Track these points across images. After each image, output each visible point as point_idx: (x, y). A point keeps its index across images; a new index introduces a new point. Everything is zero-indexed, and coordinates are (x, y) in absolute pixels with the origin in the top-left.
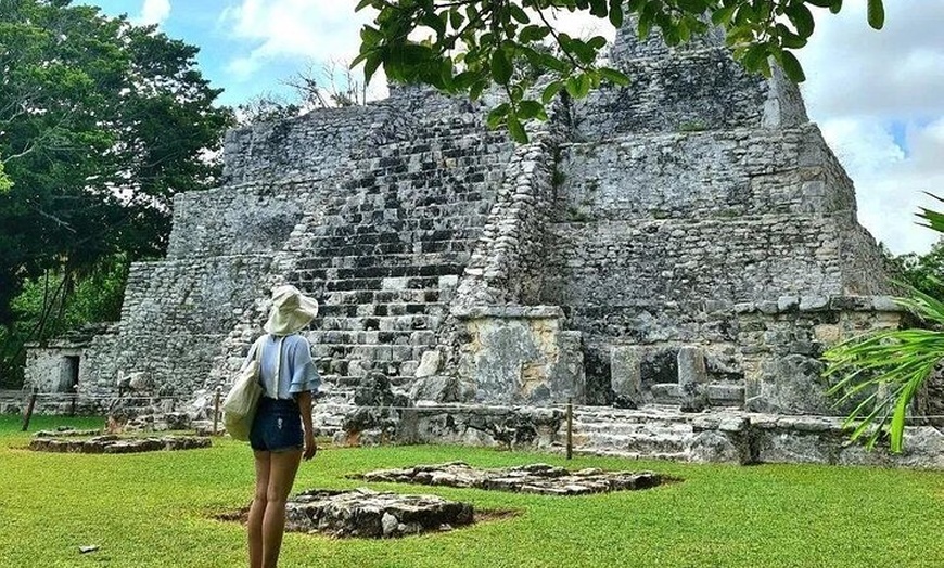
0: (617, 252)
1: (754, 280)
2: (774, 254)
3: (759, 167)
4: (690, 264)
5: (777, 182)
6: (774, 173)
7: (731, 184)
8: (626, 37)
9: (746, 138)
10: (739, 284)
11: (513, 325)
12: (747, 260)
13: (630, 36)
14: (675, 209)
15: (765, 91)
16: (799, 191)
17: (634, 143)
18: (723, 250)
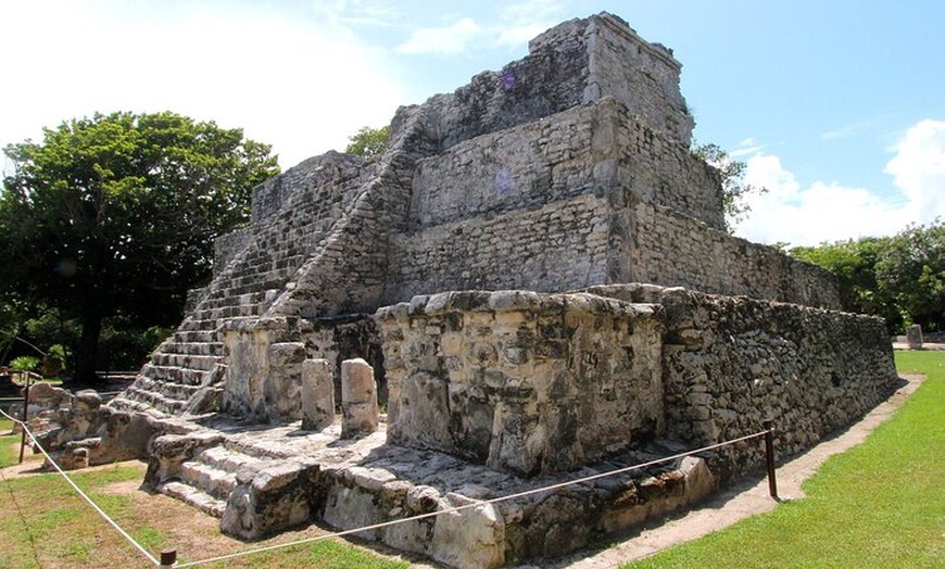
0: (434, 256)
1: (530, 274)
2: (550, 245)
3: (557, 154)
4: (484, 263)
5: (574, 168)
6: (571, 158)
7: (534, 177)
12: (526, 254)
15: (586, 77)
18: (510, 245)
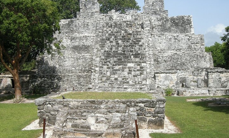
0: (168, 58)
1: (195, 64)
2: (198, 59)
3: (193, 42)
4: (183, 61)
5: (196, 45)
7: (188, 45)
8: (147, 4)
9: (191, 36)
10: (192, 64)
11: (168, 74)
12: (194, 60)
13: (148, 4)
14: (177, 49)
15: (191, 26)
16: (201, 47)
17: (169, 35)
18: (190, 58)
